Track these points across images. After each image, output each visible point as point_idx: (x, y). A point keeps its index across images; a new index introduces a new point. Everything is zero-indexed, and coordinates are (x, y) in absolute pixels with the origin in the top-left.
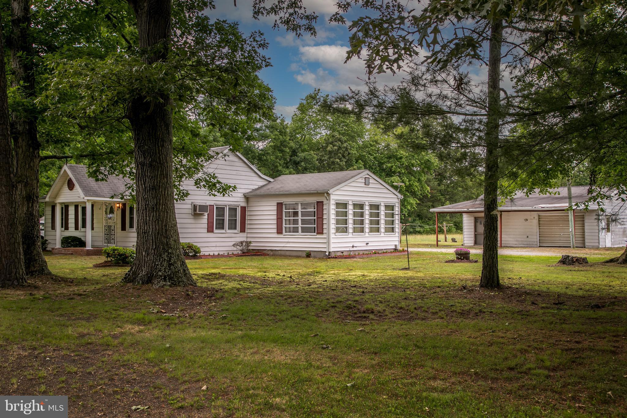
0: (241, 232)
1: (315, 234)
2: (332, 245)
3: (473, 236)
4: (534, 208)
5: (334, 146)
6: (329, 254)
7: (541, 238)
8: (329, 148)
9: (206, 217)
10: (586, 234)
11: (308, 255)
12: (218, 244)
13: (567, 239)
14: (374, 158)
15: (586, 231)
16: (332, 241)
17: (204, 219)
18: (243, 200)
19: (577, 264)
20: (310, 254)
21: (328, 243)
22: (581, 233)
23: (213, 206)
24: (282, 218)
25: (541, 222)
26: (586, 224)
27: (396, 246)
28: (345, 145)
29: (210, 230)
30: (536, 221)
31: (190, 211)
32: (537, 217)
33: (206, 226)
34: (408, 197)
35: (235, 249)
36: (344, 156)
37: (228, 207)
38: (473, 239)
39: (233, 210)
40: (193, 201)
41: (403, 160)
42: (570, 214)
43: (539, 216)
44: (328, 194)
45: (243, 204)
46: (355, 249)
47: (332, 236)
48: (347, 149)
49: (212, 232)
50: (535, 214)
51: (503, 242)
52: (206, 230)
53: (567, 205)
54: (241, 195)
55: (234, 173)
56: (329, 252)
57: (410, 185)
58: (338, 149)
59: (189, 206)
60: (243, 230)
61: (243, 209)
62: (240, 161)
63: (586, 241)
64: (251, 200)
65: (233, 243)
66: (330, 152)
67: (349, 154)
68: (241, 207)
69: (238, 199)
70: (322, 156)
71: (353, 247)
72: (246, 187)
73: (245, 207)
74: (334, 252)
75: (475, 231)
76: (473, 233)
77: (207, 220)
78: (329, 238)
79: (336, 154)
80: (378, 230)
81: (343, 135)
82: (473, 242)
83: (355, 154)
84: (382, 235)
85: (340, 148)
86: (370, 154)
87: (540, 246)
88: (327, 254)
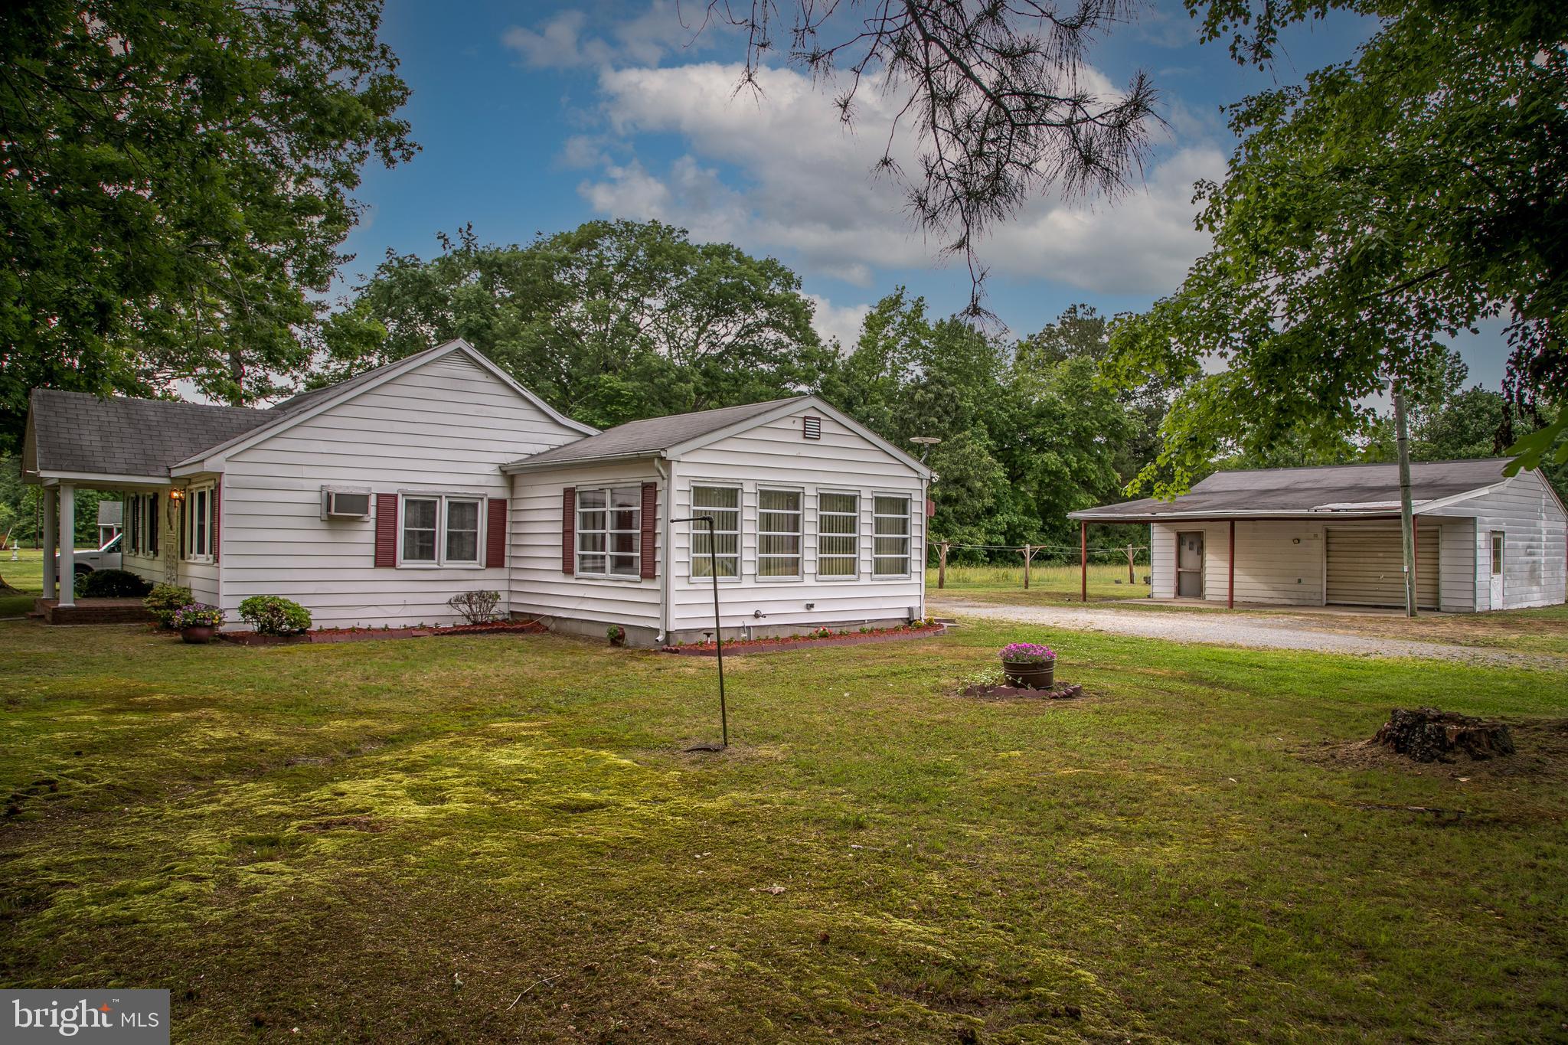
0: (489, 565)
1: (637, 577)
2: (675, 613)
3: (1173, 576)
4: (1312, 512)
5: (928, 392)
6: (667, 640)
7: (1333, 586)
8: (917, 397)
9: (371, 525)
10: (1443, 577)
11: (617, 637)
12: (410, 598)
13: (1398, 588)
14: (1011, 416)
15: (1443, 569)
16: (675, 599)
17: (366, 534)
18: (498, 481)
19: (1461, 758)
20: (622, 637)
21: (664, 605)
22: (1430, 576)
23: (396, 496)
24: (572, 531)
25: (1332, 547)
26: (1443, 553)
27: (910, 610)
28: (949, 391)
29: (384, 558)
30: (1318, 546)
31: (317, 511)
32: (1322, 536)
33: (371, 550)
34: (1077, 491)
35: (456, 612)
36: (947, 413)
37: (445, 503)
38: (1173, 583)
39: (462, 509)
40: (325, 483)
41: (1067, 420)
42: (1404, 528)
43: (1328, 531)
44: (667, 463)
45: (499, 494)
46: (762, 622)
47: (676, 585)
48: (952, 397)
49: (392, 564)
50: (1318, 528)
51: (1236, 592)
52: (370, 562)
53: (1398, 503)
54: (492, 469)
55: (471, 409)
56: (668, 633)
57: (1081, 470)
58: (936, 399)
59: (315, 497)
60: (496, 559)
61: (498, 509)
62: (491, 379)
63: (1443, 593)
64: (519, 481)
65: (453, 595)
66: (921, 405)
67: (958, 407)
68: (491, 501)
69: (482, 480)
70: (904, 411)
71: (757, 616)
72: (510, 447)
73: (503, 502)
74: (686, 631)
75: (1179, 565)
76: (1173, 569)
77: (373, 534)
78: (665, 592)
79: (932, 408)
80: (850, 568)
81: (950, 371)
82: (1173, 590)
83: (971, 408)
84: (865, 580)
85: (939, 396)
86: (1001, 409)
87: (1328, 605)
88: (660, 638)
